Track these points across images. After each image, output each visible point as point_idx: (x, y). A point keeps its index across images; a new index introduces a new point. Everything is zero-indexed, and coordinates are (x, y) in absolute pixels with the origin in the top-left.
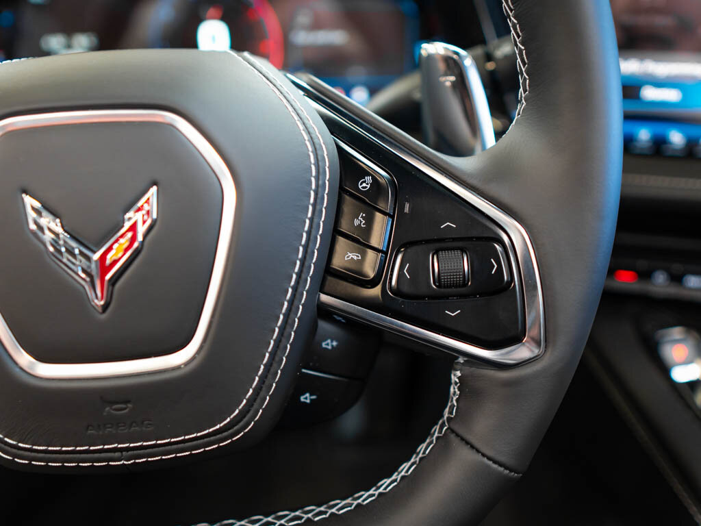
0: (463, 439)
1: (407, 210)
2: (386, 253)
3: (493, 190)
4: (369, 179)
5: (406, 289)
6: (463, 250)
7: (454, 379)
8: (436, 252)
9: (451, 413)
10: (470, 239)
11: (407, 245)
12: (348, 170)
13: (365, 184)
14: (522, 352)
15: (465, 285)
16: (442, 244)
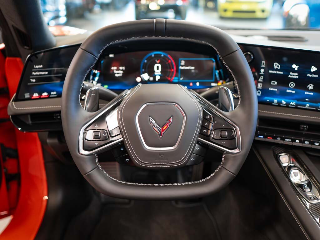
0: (224, 168)
1: (216, 122)
2: (211, 130)
3: (233, 119)
4: (209, 116)
5: (215, 138)
6: (226, 131)
7: (223, 157)
8: (221, 131)
9: (222, 163)
10: (228, 129)
11: (215, 129)
12: (205, 114)
13: (208, 117)
14: (236, 151)
15: (226, 137)
16: (222, 129)
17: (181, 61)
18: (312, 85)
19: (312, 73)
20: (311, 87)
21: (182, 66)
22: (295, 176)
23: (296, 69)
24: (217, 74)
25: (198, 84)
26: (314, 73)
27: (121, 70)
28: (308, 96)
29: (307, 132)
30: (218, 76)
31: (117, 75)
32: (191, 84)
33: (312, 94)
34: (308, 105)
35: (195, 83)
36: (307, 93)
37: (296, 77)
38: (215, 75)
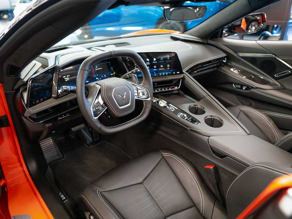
0: (146, 107)
2: (138, 93)
5: (140, 96)
11: (140, 92)
14: (150, 99)
17: (96, 66)
18: (156, 66)
19: (154, 61)
20: (155, 67)
21: (97, 68)
22: (161, 104)
23: (148, 61)
24: (112, 69)
25: (105, 76)
26: (155, 61)
27: (68, 77)
28: (155, 71)
29: (157, 86)
30: (113, 70)
31: (66, 80)
32: (102, 77)
33: (156, 70)
34: (155, 74)
35: (104, 76)
36: (154, 70)
37: (149, 64)
38: (112, 70)
